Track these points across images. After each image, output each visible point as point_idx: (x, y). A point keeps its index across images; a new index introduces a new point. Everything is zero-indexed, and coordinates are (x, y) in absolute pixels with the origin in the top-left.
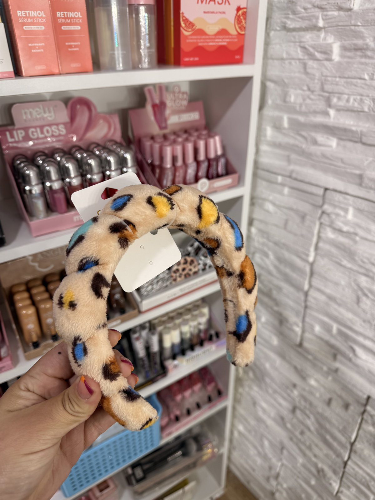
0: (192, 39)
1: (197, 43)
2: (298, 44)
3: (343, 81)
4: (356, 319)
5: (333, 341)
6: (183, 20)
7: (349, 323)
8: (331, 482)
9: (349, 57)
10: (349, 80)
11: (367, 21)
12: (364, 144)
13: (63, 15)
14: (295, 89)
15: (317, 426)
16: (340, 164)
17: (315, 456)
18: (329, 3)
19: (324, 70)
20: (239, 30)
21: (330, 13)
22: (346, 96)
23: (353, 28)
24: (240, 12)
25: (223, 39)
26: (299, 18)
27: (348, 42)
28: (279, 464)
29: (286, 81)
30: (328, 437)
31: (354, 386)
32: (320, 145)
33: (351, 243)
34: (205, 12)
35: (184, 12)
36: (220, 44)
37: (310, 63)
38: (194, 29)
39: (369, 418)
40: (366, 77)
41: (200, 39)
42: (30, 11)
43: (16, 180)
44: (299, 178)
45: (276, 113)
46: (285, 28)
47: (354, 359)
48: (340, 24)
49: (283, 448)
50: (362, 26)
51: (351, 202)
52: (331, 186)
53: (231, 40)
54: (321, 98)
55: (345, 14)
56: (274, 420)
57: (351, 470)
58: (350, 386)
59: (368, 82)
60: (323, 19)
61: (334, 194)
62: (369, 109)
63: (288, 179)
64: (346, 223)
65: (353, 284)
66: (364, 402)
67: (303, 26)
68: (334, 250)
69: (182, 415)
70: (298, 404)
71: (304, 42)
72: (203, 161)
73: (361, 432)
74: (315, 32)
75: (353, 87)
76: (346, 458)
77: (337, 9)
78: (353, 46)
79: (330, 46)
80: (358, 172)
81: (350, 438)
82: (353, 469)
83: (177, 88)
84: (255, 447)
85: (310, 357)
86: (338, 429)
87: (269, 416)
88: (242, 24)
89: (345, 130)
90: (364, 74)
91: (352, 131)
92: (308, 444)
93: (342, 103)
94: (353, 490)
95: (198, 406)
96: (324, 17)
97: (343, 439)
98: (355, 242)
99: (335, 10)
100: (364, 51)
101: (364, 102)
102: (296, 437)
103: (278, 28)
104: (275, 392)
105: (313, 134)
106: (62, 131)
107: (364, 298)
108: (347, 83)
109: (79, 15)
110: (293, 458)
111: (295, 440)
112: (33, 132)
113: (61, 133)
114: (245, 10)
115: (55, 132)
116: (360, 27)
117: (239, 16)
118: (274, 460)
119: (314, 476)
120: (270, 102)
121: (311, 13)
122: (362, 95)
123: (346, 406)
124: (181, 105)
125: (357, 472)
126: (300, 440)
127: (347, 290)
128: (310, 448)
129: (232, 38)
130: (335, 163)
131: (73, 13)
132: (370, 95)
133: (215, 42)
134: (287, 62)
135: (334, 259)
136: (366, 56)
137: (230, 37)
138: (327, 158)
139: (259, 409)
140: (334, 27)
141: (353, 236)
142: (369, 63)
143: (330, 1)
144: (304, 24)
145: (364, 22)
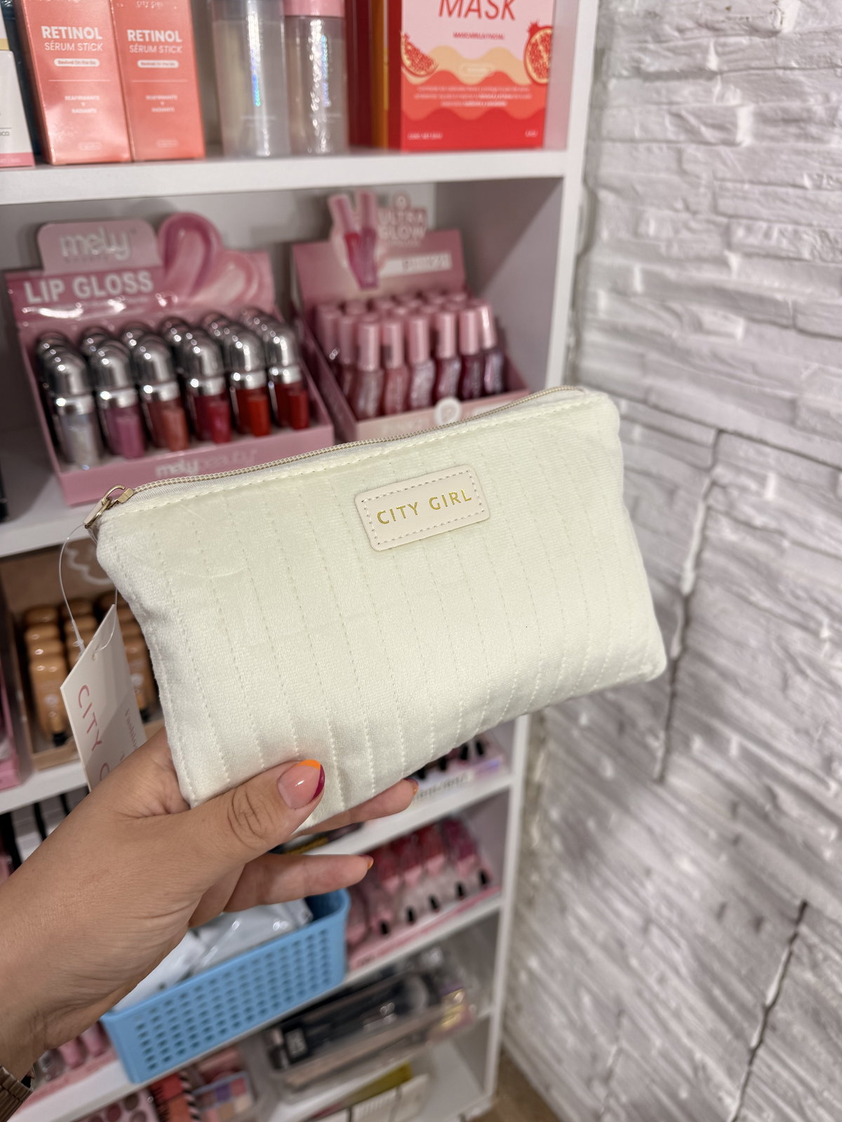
0: (426, 92)
1: (439, 101)
2: (665, 107)
3: (757, 189)
4: (779, 724)
5: (731, 774)
6: (408, 52)
7: (764, 735)
8: (722, 1094)
9: (772, 138)
10: (770, 189)
11: (811, 57)
12: (802, 331)
13: (141, 38)
14: (659, 207)
15: (694, 965)
16: (750, 376)
17: (690, 1034)
18: (729, 19)
19: (719, 166)
20: (534, 76)
21: (732, 40)
22: (764, 225)
23: (780, 72)
24: (538, 36)
25: (498, 93)
26: (669, 50)
27: (771, 104)
28: (614, 1049)
29: (639, 188)
30: (717, 992)
31: (773, 876)
32: (709, 333)
33: (772, 553)
34: (457, 35)
35: (409, 34)
36: (491, 104)
37: (691, 150)
38: (433, 71)
39: (805, 951)
40: (807, 182)
41: (446, 93)
42: (69, 28)
43: (40, 385)
44: (664, 404)
45: (619, 261)
46: (638, 72)
47: (773, 816)
48: (754, 64)
49: (621, 1012)
50: (799, 69)
51: (772, 461)
52: (730, 426)
53: (516, 97)
54: (712, 227)
55: (763, 43)
56: (605, 948)
57: (765, 1070)
58: (764, 878)
59: (811, 194)
60: (718, 54)
61: (736, 442)
62: (812, 253)
63: (641, 407)
64: (762, 508)
65: (774, 646)
66: (795, 915)
67: (677, 69)
68: (735, 569)
69: (396, 921)
70: (654, 915)
71: (678, 103)
72: (450, 360)
73: (787, 982)
74: (702, 81)
75: (779, 204)
76: (754, 1042)
77: (746, 31)
78: (780, 113)
79: (732, 112)
80: (787, 394)
81: (764, 995)
82: (769, 1067)
83: (402, 201)
84: (563, 1008)
85: (681, 808)
86: (737, 973)
87: (593, 939)
88: (541, 62)
89: (761, 301)
90: (802, 176)
91: (776, 303)
92: (673, 1005)
93: (755, 240)
94: (770, 1114)
95: (434, 905)
96: (720, 49)
97: (747, 997)
98: (782, 551)
99: (742, 32)
100: (802, 125)
101: (801, 239)
102: (650, 989)
103: (625, 73)
104: (607, 884)
105: (695, 308)
106: (145, 285)
107: (798, 680)
108: (765, 194)
109: (175, 38)
110: (640, 1037)
111: (647, 994)
112: (81, 285)
113: (143, 289)
114: (549, 31)
115: (131, 287)
116: (797, 72)
117: (535, 45)
118: (602, 1040)
119: (687, 1080)
120: (605, 234)
121: (692, 39)
122: (797, 223)
123: (758, 923)
124: (411, 237)
125: (777, 1075)
126: (656, 996)
127: (761, 658)
128: (677, 1015)
129: (518, 93)
130: (739, 373)
131: (162, 32)
132: (815, 223)
133: (479, 100)
134: (642, 147)
135: (735, 588)
136: (807, 137)
137: (515, 89)
138: (722, 361)
139: (571, 921)
140: (740, 70)
141: (777, 538)
142: (813, 152)
143: (731, 15)
144: (678, 64)
145: (804, 60)
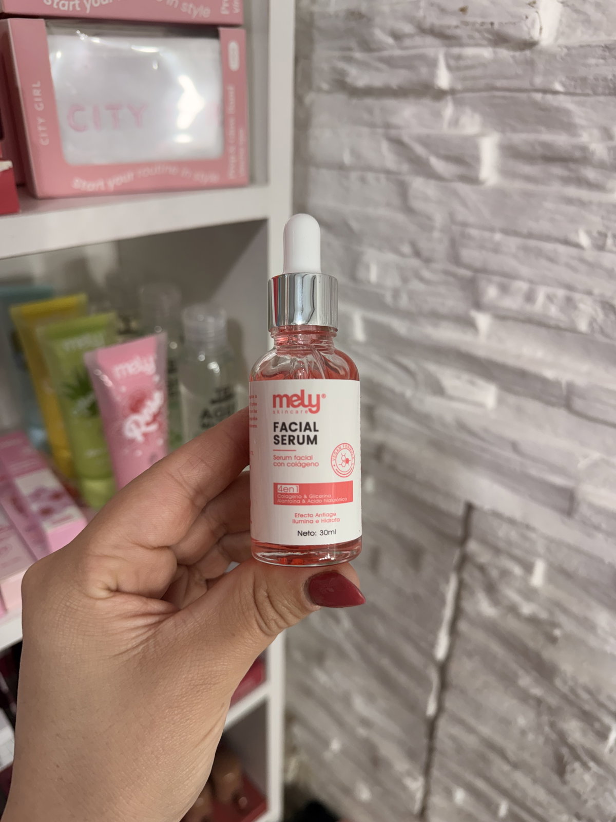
2: (380, 131)
3: (513, 243)
10: (532, 243)
11: (584, 80)
12: (577, 414)
14: (380, 249)
18: (466, 24)
19: (458, 207)
21: (470, 52)
22: (525, 286)
23: (538, 96)
26: (382, 60)
27: (525, 136)
29: (355, 225)
32: (451, 398)
33: (540, 639)
37: (418, 184)
40: (584, 240)
44: (401, 468)
46: (342, 85)
48: (499, 83)
50: (566, 94)
51: (539, 548)
54: (451, 279)
55: (513, 57)
59: (590, 254)
60: (449, 68)
61: (495, 522)
62: (591, 326)
64: (530, 594)
71: (397, 127)
74: (427, 102)
75: (544, 262)
77: (489, 40)
78: (538, 148)
79: (472, 143)
89: (522, 374)
90: (577, 232)
91: (544, 381)
93: (511, 303)
96: (452, 63)
98: (553, 640)
99: (485, 42)
100: (572, 166)
101: (575, 308)
103: (325, 86)
105: (432, 367)
107: (577, 765)
108: (526, 249)
116: (561, 98)
121: (414, 47)
122: (569, 287)
127: (531, 737)
130: (495, 449)
132: (596, 291)
134: (354, 175)
135: (497, 666)
136: (582, 182)
138: (471, 433)
140: (480, 90)
141: (547, 627)
142: (591, 203)
143: (469, 18)
144: (396, 78)
145: (573, 83)
